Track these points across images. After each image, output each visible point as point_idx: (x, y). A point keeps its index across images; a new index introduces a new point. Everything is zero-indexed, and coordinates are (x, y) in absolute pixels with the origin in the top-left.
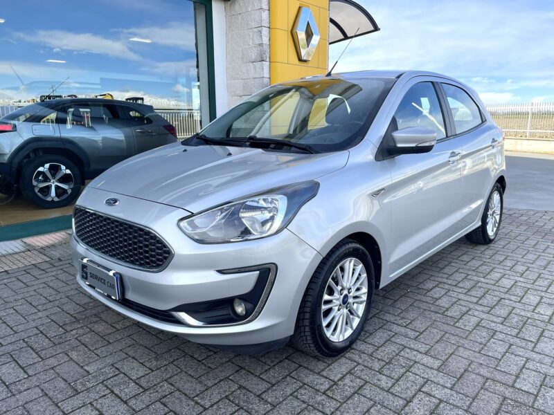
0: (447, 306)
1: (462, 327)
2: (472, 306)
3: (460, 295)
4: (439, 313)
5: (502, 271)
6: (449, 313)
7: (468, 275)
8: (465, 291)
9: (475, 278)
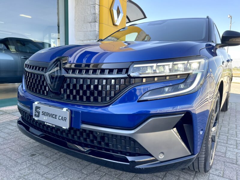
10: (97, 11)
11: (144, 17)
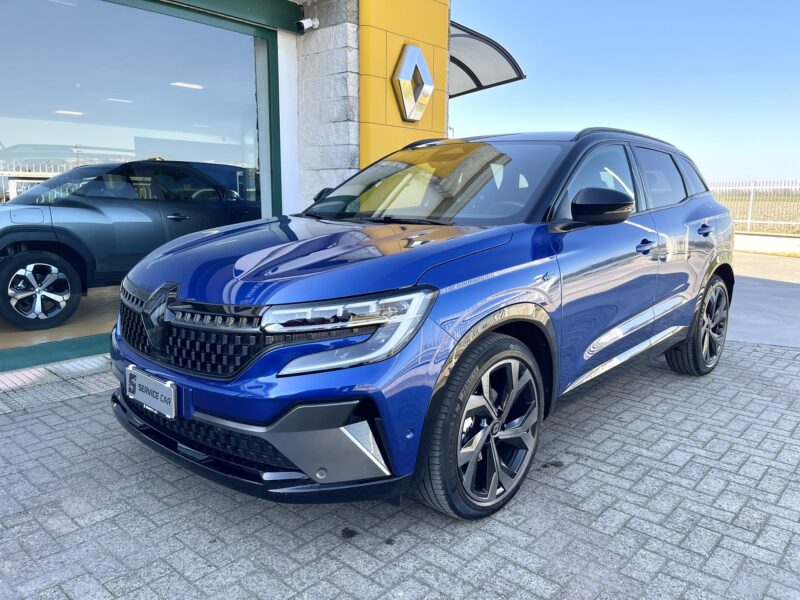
0: (584, 494)
1: (600, 529)
2: (620, 495)
3: (607, 476)
4: (570, 506)
5: (676, 438)
6: (585, 507)
7: (625, 444)
8: (615, 470)
9: (635, 449)
10: (352, 91)
11: (515, 76)
